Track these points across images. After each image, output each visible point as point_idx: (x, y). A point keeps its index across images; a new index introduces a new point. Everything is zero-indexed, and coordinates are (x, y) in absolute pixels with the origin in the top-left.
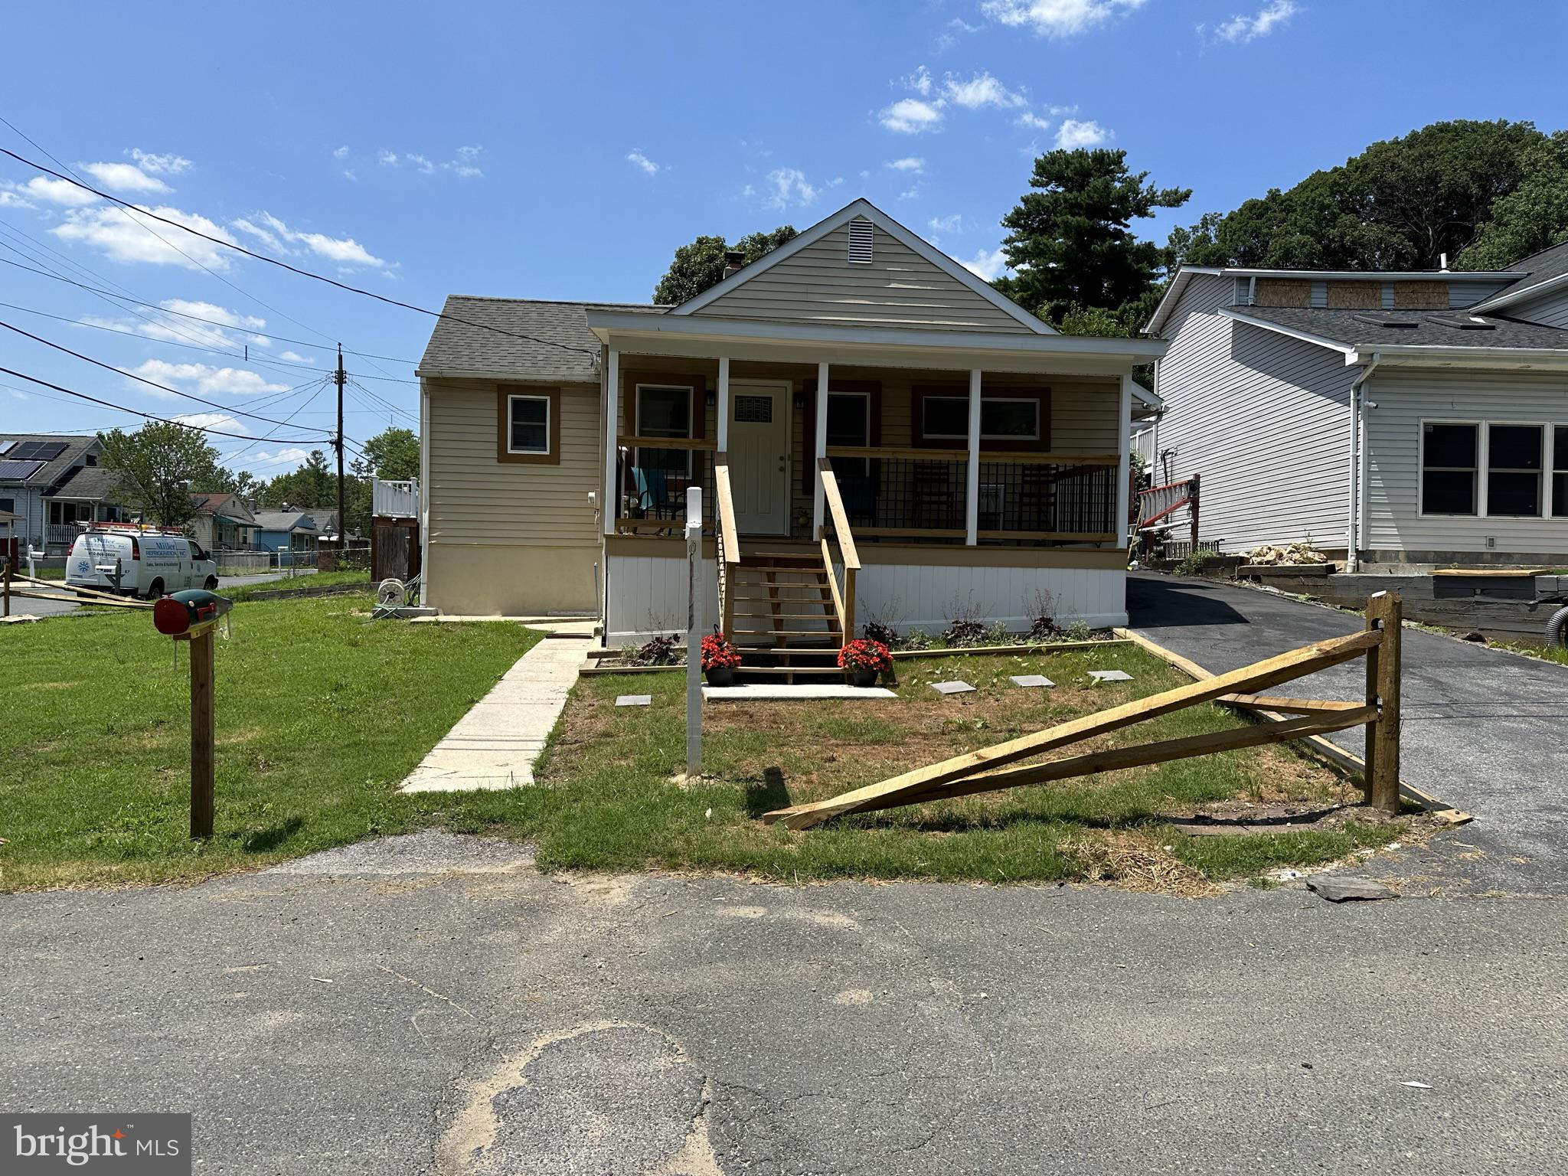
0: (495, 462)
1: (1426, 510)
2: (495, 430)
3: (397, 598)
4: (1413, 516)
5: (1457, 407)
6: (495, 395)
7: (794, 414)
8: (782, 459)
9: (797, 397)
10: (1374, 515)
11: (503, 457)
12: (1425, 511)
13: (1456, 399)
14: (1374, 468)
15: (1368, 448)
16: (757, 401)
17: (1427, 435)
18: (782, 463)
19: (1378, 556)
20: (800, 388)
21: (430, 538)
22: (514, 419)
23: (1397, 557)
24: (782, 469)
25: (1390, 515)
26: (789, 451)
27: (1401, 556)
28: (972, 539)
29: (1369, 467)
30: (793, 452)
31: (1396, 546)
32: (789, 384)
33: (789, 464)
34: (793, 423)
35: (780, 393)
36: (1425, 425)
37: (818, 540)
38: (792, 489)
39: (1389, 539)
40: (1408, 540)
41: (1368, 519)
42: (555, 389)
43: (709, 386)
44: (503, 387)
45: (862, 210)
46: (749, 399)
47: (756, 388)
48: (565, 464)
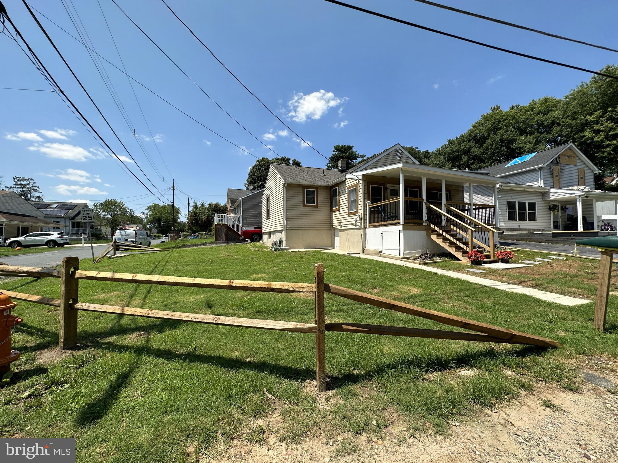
0: (302, 207)
2: (302, 198)
3: (277, 245)
4: (507, 221)
5: (513, 198)
6: (302, 189)
12: (509, 220)
13: (512, 196)
17: (508, 203)
21: (286, 228)
22: (307, 195)
25: (502, 221)
31: (504, 227)
36: (508, 201)
40: (506, 226)
42: (317, 187)
44: (304, 187)
45: (398, 146)
48: (319, 207)
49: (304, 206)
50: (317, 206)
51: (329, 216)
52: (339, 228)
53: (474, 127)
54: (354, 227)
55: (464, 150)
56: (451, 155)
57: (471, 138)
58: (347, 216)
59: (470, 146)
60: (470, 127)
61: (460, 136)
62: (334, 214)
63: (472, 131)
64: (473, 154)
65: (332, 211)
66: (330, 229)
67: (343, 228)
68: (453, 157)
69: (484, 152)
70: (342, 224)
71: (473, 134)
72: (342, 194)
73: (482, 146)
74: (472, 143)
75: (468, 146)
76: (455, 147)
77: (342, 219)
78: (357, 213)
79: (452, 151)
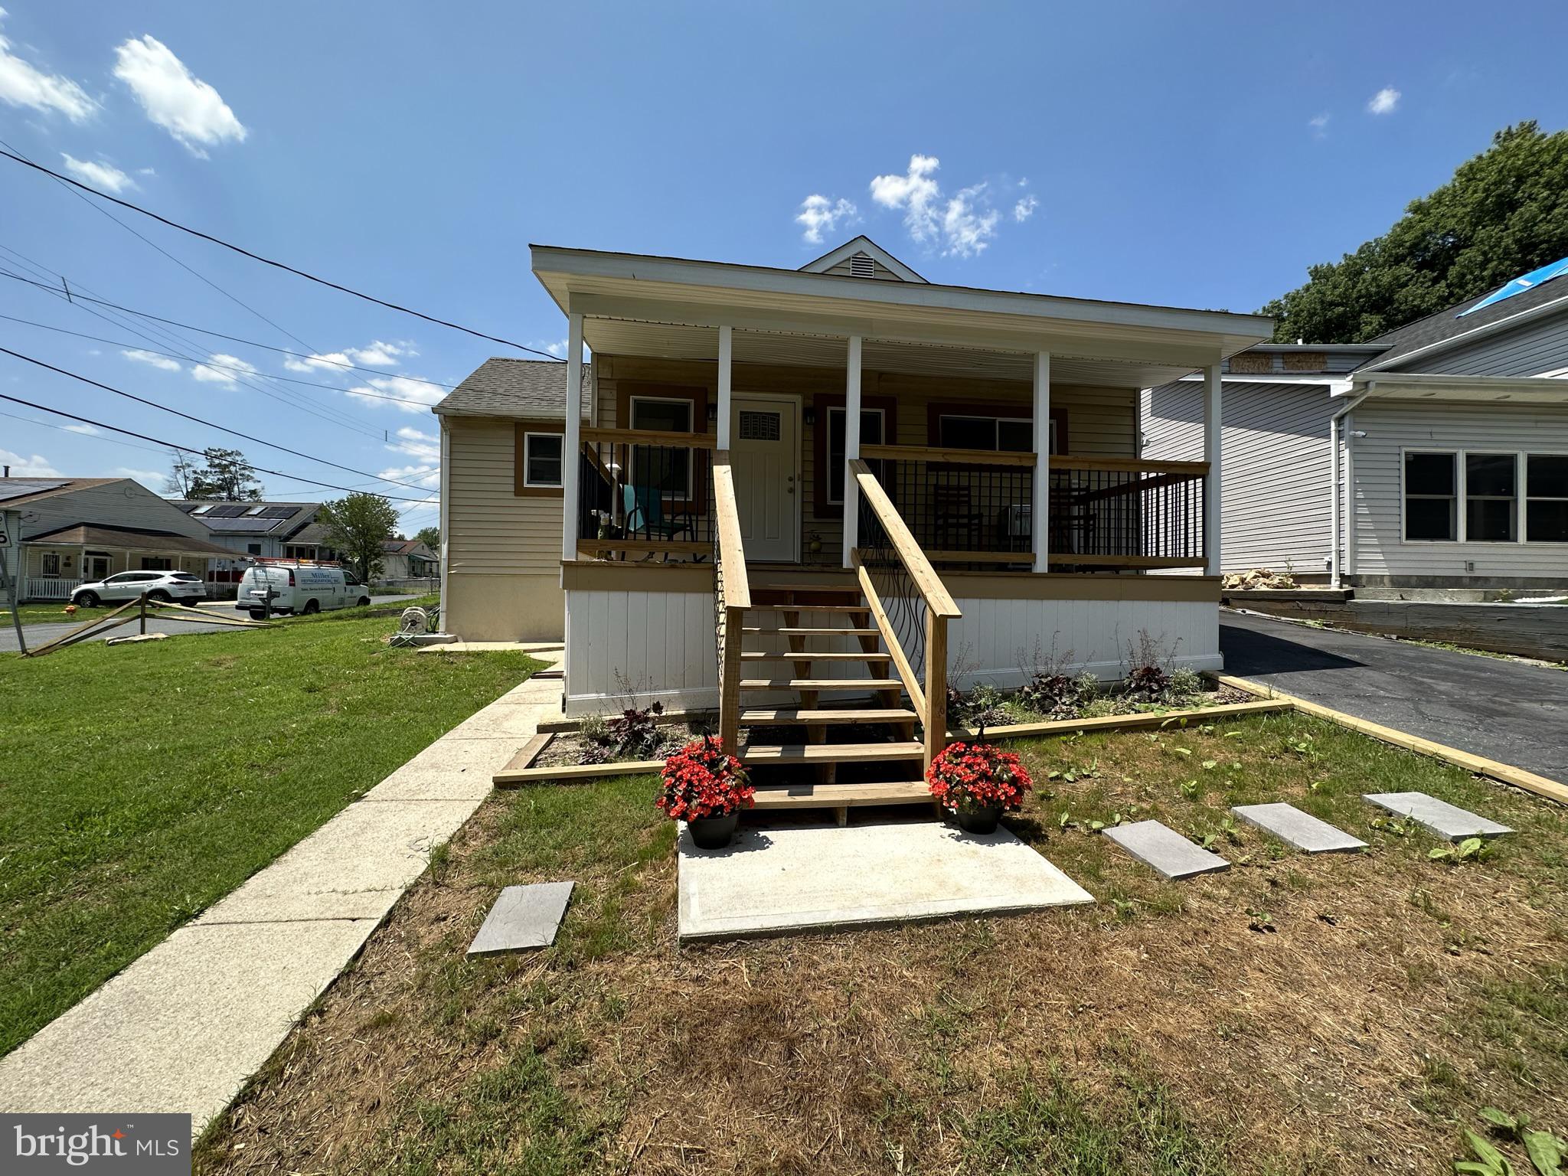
0: (512, 495)
1: (1411, 535)
2: (512, 465)
3: (419, 626)
4: (1397, 542)
5: (1435, 437)
6: (512, 433)
7: (803, 430)
8: (791, 479)
9: (807, 412)
10: (1361, 541)
11: (520, 491)
12: (1408, 537)
13: (1435, 430)
14: (1360, 495)
15: (1354, 476)
16: (764, 418)
17: (1407, 462)
18: (791, 484)
19: (1364, 581)
20: (810, 403)
21: (449, 568)
22: (531, 454)
23: (1382, 582)
24: (792, 491)
25: (1375, 541)
26: (799, 471)
27: (1386, 580)
28: (1041, 565)
29: (1355, 495)
30: (803, 471)
31: (1382, 570)
32: (798, 399)
33: (798, 485)
34: (803, 440)
35: (789, 408)
36: (1407, 454)
37: (852, 566)
38: (803, 512)
39: (1375, 565)
40: (1392, 564)
41: (1355, 545)
43: (710, 401)
44: (520, 425)
45: (863, 246)
46: (755, 415)
47: (762, 402)
53: (1418, 209)
55: (1369, 295)
56: (1316, 319)
57: (1401, 251)
59: (1397, 278)
60: (1400, 214)
61: (1361, 251)
63: (1408, 226)
64: (1402, 307)
68: (1328, 322)
69: (1451, 294)
71: (1409, 237)
73: (1443, 276)
74: (1405, 269)
75: (1386, 279)
76: (1335, 287)
79: (1322, 302)
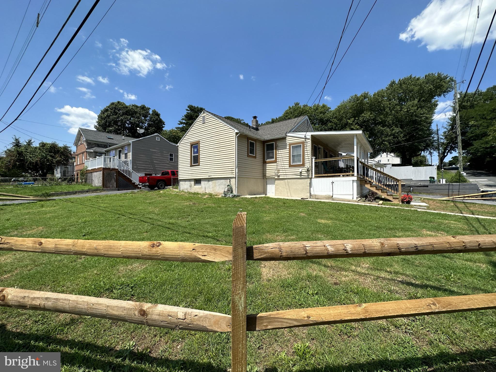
21: (237, 175)
48: (257, 158)
49: (248, 156)
50: (255, 157)
51: (262, 167)
52: (276, 177)
54: (299, 177)
58: (288, 167)
62: (267, 165)
65: (265, 163)
66: (262, 178)
67: (280, 177)
70: (279, 174)
72: (279, 149)
77: (280, 170)
78: (303, 165)
